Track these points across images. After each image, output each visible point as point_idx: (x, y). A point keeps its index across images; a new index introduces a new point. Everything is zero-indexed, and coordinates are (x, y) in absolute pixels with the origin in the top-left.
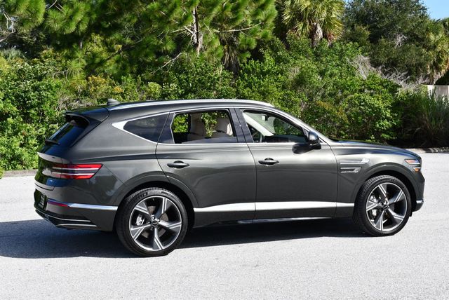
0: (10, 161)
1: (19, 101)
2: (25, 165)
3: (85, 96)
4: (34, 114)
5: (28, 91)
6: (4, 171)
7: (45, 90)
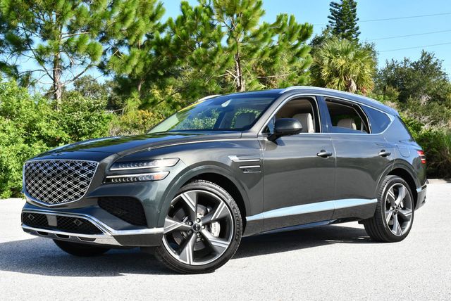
1: (72, 129)
3: (136, 128)
5: (80, 120)
7: (96, 120)
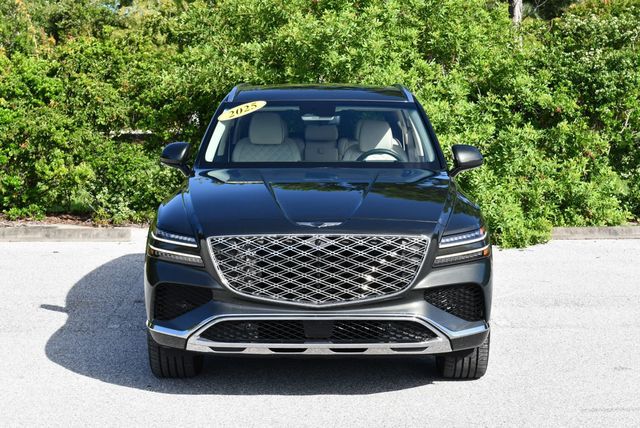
0: (562, 207)
1: (581, 89)
2: (593, 217)
4: (607, 116)
5: (599, 69)
6: (551, 227)
7: (630, 68)
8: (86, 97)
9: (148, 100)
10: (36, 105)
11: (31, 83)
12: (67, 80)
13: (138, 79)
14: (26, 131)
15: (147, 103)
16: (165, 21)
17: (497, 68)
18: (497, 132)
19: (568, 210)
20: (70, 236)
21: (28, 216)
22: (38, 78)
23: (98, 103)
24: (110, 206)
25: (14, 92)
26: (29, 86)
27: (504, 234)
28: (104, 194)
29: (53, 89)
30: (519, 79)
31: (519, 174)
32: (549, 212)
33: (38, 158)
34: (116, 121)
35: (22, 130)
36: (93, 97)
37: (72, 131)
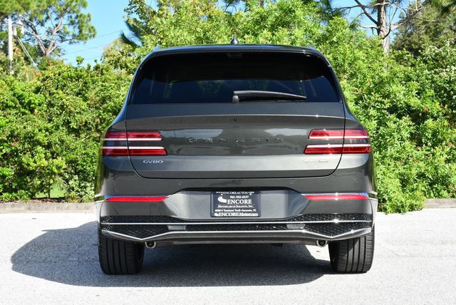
6: (424, 198)
8: (62, 107)
9: (109, 108)
10: (24, 114)
11: (20, 97)
12: (47, 95)
13: (102, 94)
14: (16, 133)
15: (109, 111)
16: (124, 59)
17: (377, 80)
18: (378, 129)
19: (436, 186)
20: (46, 208)
21: (17, 199)
22: (26, 94)
23: (71, 112)
24: (80, 190)
25: (7, 104)
26: (19, 100)
27: (388, 202)
28: (75, 180)
29: (37, 102)
30: (394, 87)
31: (397, 159)
32: (421, 188)
33: (25, 154)
34: (85, 126)
35: (12, 132)
36: (67, 107)
37: (51, 133)
